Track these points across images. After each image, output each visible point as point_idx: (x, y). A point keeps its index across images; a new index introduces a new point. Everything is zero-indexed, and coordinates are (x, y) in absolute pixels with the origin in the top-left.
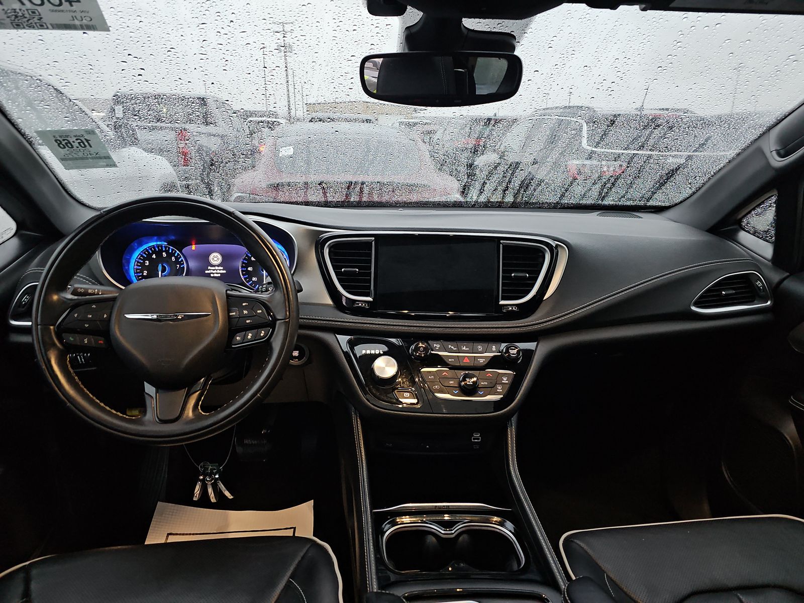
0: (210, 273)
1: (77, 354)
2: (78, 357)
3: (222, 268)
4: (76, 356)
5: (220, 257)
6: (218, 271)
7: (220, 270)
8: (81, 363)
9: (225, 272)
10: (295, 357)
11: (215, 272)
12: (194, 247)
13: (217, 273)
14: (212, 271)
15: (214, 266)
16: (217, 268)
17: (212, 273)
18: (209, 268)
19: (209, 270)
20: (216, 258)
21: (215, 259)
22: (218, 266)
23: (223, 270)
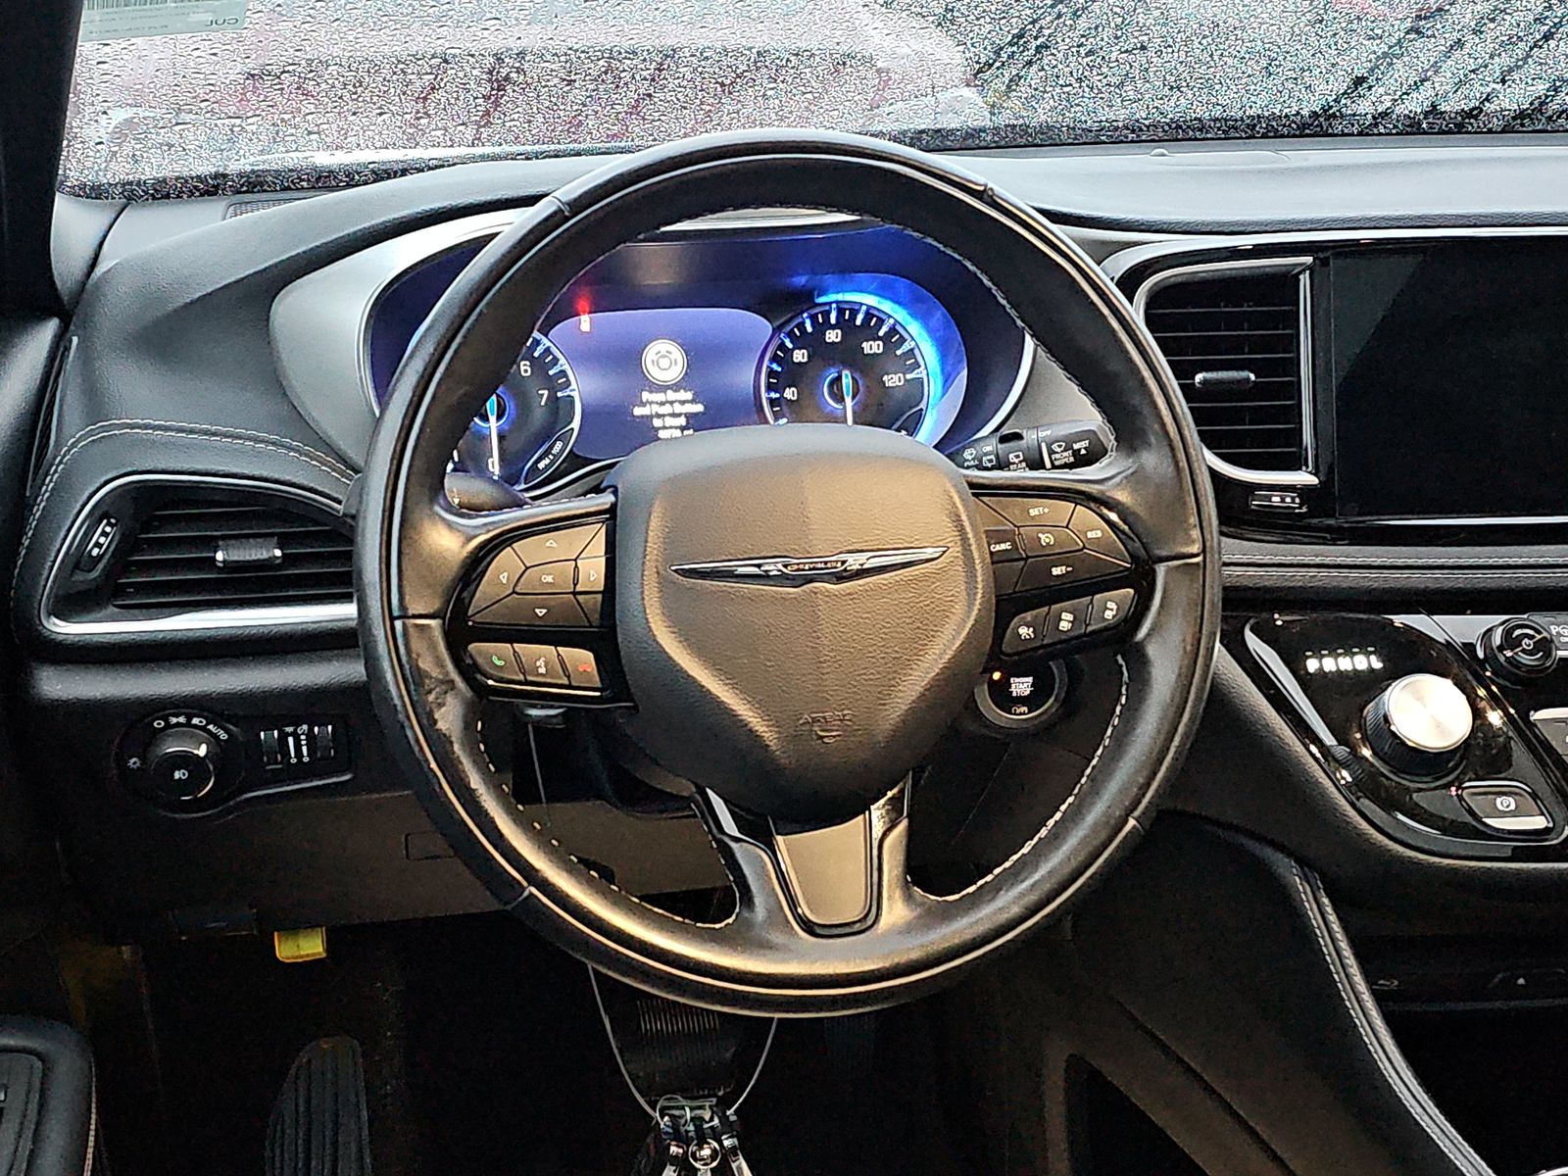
0: (651, 417)
1: (290, 729)
2: (291, 740)
3: (689, 396)
4: (283, 737)
5: (677, 354)
6: (678, 408)
7: (683, 403)
8: (294, 761)
9: (699, 408)
10: (1021, 700)
11: (667, 409)
12: (585, 322)
13: (674, 415)
14: (656, 409)
15: (663, 388)
16: (671, 395)
17: (659, 416)
18: (646, 396)
19: (643, 404)
20: (664, 360)
21: (664, 363)
22: (676, 387)
23: (692, 401)
